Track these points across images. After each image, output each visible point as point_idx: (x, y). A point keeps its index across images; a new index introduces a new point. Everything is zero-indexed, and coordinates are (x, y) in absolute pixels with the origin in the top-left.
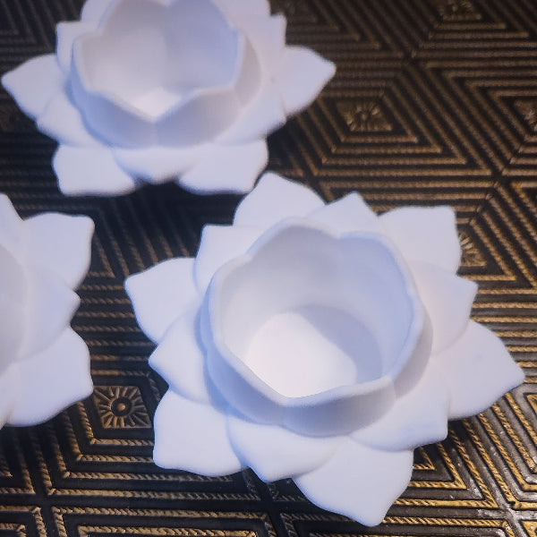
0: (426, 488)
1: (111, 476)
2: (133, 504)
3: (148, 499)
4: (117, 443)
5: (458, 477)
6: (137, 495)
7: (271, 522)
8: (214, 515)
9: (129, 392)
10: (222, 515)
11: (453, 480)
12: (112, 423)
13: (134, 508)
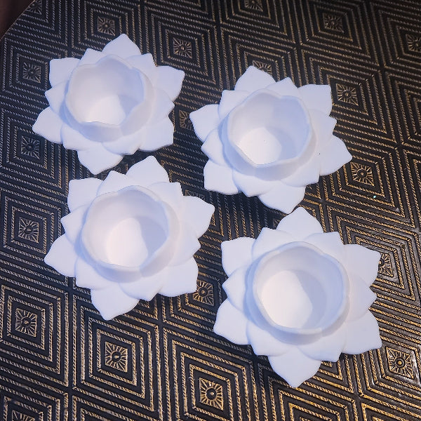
0: (325, 374)
1: (191, 322)
2: (198, 338)
3: (204, 338)
4: (197, 308)
5: (341, 374)
6: (200, 335)
7: (253, 366)
8: (230, 354)
9: (208, 286)
10: (233, 356)
11: (338, 374)
12: (197, 298)
13: (197, 340)
